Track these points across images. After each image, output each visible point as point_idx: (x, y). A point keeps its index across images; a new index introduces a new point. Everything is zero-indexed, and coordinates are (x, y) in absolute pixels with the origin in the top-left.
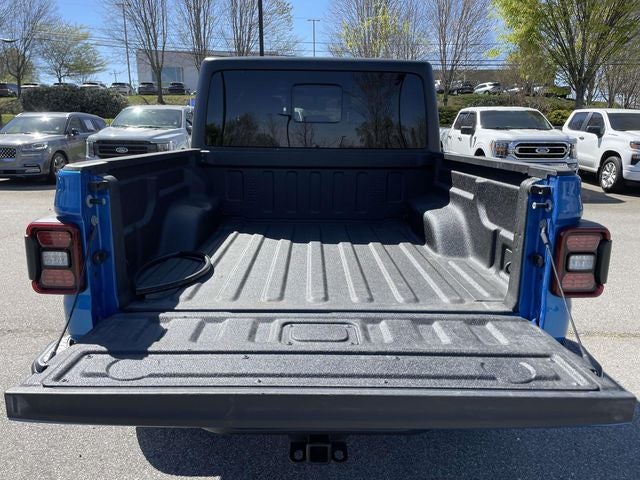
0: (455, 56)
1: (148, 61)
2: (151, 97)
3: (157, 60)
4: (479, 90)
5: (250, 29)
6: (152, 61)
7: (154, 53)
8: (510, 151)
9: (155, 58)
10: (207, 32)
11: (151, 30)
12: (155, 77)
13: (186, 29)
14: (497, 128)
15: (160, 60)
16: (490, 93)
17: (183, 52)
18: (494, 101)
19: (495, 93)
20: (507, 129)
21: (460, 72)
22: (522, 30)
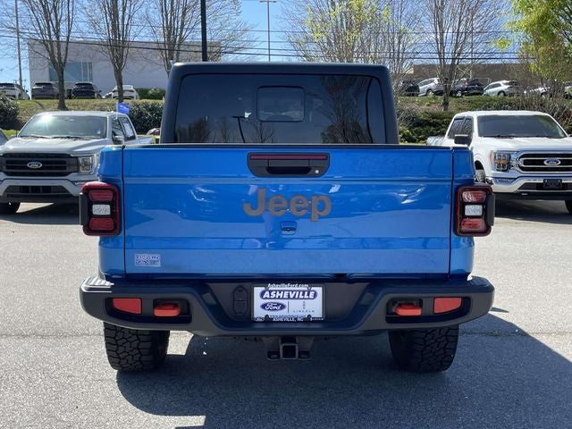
0: (456, 46)
1: (47, 55)
2: (49, 101)
3: (59, 54)
4: (491, 91)
5: (184, 14)
6: (52, 54)
7: (55, 45)
8: (514, 163)
9: (56, 51)
10: (127, 17)
11: (52, 15)
12: (56, 75)
13: (99, 13)
14: (499, 137)
15: (63, 53)
16: (505, 95)
17: (94, 43)
18: (510, 104)
19: (511, 95)
20: (510, 137)
21: (463, 67)
22: (534, 16)
